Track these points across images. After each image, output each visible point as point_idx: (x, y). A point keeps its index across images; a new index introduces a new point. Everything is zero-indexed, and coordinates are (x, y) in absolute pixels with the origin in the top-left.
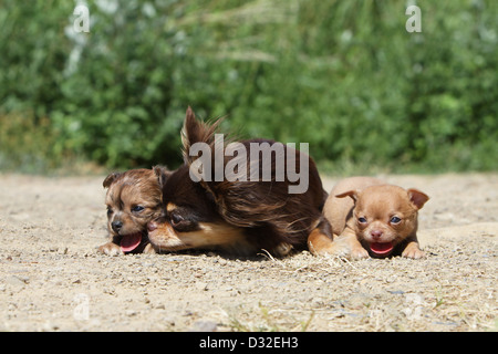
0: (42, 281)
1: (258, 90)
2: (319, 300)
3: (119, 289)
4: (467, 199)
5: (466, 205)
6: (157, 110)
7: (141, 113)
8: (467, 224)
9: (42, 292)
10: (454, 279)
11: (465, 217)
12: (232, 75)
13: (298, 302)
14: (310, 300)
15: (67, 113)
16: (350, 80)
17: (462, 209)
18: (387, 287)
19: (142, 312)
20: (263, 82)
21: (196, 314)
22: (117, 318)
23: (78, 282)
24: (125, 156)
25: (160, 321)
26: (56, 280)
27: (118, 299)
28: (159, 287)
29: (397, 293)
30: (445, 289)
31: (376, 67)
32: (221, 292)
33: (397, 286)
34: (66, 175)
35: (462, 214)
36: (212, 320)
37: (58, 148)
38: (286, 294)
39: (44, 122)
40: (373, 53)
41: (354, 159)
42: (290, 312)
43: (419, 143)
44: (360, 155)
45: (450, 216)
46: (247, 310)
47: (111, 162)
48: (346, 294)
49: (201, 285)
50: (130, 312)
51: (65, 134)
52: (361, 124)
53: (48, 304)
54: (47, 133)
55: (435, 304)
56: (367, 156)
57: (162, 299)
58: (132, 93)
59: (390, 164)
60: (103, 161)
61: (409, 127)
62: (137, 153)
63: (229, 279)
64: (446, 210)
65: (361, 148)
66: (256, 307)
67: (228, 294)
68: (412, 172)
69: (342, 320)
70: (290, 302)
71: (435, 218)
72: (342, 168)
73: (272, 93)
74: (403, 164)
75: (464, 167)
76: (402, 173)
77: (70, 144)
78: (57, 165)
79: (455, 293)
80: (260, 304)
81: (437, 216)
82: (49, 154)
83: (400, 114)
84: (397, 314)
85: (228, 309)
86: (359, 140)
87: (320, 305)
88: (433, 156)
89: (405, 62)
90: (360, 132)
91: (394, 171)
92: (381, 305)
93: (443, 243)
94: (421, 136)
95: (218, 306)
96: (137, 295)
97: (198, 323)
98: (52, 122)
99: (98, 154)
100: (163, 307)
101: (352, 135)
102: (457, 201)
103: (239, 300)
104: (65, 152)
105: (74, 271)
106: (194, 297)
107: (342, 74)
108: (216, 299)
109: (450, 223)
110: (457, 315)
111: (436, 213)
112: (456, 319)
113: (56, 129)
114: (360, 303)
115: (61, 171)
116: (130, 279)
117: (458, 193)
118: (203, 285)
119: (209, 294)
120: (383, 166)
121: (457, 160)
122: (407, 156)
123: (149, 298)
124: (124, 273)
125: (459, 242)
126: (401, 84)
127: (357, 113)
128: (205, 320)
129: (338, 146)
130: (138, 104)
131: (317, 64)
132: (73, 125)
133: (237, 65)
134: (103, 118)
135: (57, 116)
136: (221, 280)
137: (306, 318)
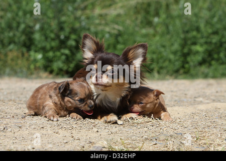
0: (27, 127)
1: (118, 42)
2: (146, 137)
3: (60, 131)
4: (208, 92)
5: (207, 94)
6: (74, 50)
7: (67, 52)
8: (208, 103)
9: (27, 132)
10: (204, 128)
11: (207, 100)
12: (107, 36)
13: (137, 138)
14: (142, 137)
15: (36, 51)
16: (157, 38)
17: (206, 96)
18: (175, 131)
19: (70, 142)
20: (120, 39)
21: (93, 143)
22: (60, 144)
23: (43, 128)
24: (61, 70)
25: (78, 146)
26: (33, 127)
27: (60, 136)
28: (77, 131)
29: (179, 134)
30: (200, 133)
31: (168, 32)
32: (104, 133)
33: (179, 131)
34: (36, 78)
35: (206, 98)
36: (100, 145)
37: (32, 67)
38: (132, 134)
39: (26, 55)
40: (167, 27)
41: (159, 72)
42: (133, 142)
43: (187, 66)
44: (161, 71)
45: (201, 99)
46: (115, 141)
47: (54, 73)
48: (158, 134)
49: (95, 130)
50: (65, 141)
51: (35, 61)
52: (162, 57)
53: (30, 137)
54: (28, 60)
55: (195, 139)
56: (164, 71)
57: (79, 136)
58: (63, 43)
59: (175, 75)
60: (51, 72)
61: (182, 59)
62: (65, 68)
63: (107, 127)
64: (199, 96)
65: (161, 68)
66: (119, 140)
67: (107, 134)
68: (185, 78)
69: (156, 146)
70: (134, 138)
71: (195, 100)
72: (154, 76)
73: (124, 43)
74: (180, 75)
75: (206, 76)
76: (179, 79)
77: (38, 64)
78: (32, 74)
79: (204, 134)
80: (121, 139)
81: (195, 99)
82: (29, 68)
83: (179, 54)
84: (179, 143)
85: (107, 141)
86: (161, 65)
87: (146, 139)
88: (192, 72)
89: (180, 31)
90: (161, 61)
91: (176, 78)
92: (173, 140)
93: (199, 112)
94: (187, 63)
95: (103, 139)
96: (68, 134)
97: (95, 147)
98: (30, 56)
99: (49, 69)
100: (79, 140)
101: (158, 63)
102: (204, 92)
103: (111, 137)
104: (36, 68)
105: (41, 123)
106: (92, 135)
107: (154, 36)
108: (102, 136)
109: (201, 102)
110: (205, 144)
111: (195, 98)
112: (204, 146)
113: (32, 58)
114: (164, 139)
115: (34, 76)
116: (65, 126)
117: (204, 89)
118: (96, 130)
119: (99, 133)
120: (171, 75)
121: (203, 73)
122: (182, 71)
123: (73, 135)
124: (62, 124)
125: (206, 111)
126: (179, 41)
127: (160, 53)
128: (97, 145)
129: (152, 67)
130: (66, 47)
131: (144, 31)
132: (39, 56)
133: (109, 33)
134: (51, 54)
135: (32, 53)
136: (104, 127)
137: (141, 145)
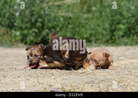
0: (9, 77)
1: (69, 23)
2: (86, 81)
3: (30, 79)
4: (127, 53)
5: (126, 55)
6: (41, 29)
7: (36, 30)
8: (127, 60)
9: (9, 80)
10: (123, 75)
11: (126, 58)
12: (62, 19)
13: (80, 82)
14: (84, 81)
15: (16, 30)
16: (94, 20)
17: (125, 56)
18: (105, 77)
19: (37, 85)
20: (70, 21)
21: (52, 85)
22: (30, 87)
23: (19, 77)
24: (32, 42)
25: (42, 87)
26: (13, 76)
27: (30, 82)
28: (41, 78)
29: (107, 79)
30: (121, 78)
31: (101, 17)
32: (59, 79)
33: (108, 77)
34: (16, 47)
35: (126, 57)
36: (56, 87)
37: (13, 40)
38: (77, 80)
39: (9, 33)
40: (101, 13)
41: (95, 42)
42: (78, 85)
43: (114, 38)
44: (97, 41)
45: (122, 58)
46: (66, 84)
47: (28, 44)
48: (93, 80)
49: (53, 77)
50: (34, 85)
51: (15, 36)
52: (98, 33)
53: (11, 83)
54: (10, 36)
55: (118, 82)
56: (99, 41)
57: (43, 81)
58: (33, 25)
59: (106, 44)
60: (26, 43)
61: (111, 33)
62: (35, 40)
63: (61, 76)
64: (121, 56)
65: (98, 39)
66: (69, 83)
67: (61, 80)
68: (112, 46)
69: (92, 87)
70: (78, 82)
71: (118, 58)
72: (92, 45)
73: (73, 24)
74: (109, 44)
75: (126, 44)
76: (109, 46)
77: (17, 38)
78: (13, 45)
79: (124, 79)
80: (70, 83)
81: (119, 58)
82: (11, 41)
83: (108, 30)
84: (108, 85)
85: (61, 84)
86: (97, 37)
87: (86, 83)
88: (117, 41)
89: (109, 16)
90: (97, 35)
91: (107, 46)
92: (103, 83)
93: (120, 65)
94: (114, 36)
95: (58, 83)
96: (35, 80)
97: (53, 88)
98: (12, 33)
99: (24, 41)
100: (43, 84)
101: (95, 36)
102: (124, 54)
103: (64, 81)
104: (16, 41)
105: (18, 74)
106: (51, 81)
107: (92, 19)
108: (57, 81)
109: (122, 60)
111: (118, 57)
112: (124, 86)
113: (13, 35)
114: (97, 82)
115: (14, 46)
116: (34, 76)
117: (124, 51)
118: (54, 77)
119: (56, 80)
120: (104, 44)
121: (124, 42)
122: (110, 41)
123: (39, 81)
124: (32, 74)
125: (125, 65)
126: (109, 22)
127: (96, 30)
128: (54, 87)
129: (91, 39)
130: (35, 28)
131: (86, 16)
132: (18, 33)
133: (63, 17)
134: (25, 32)
135: (13, 31)
136: (59, 76)
137: (82, 86)
